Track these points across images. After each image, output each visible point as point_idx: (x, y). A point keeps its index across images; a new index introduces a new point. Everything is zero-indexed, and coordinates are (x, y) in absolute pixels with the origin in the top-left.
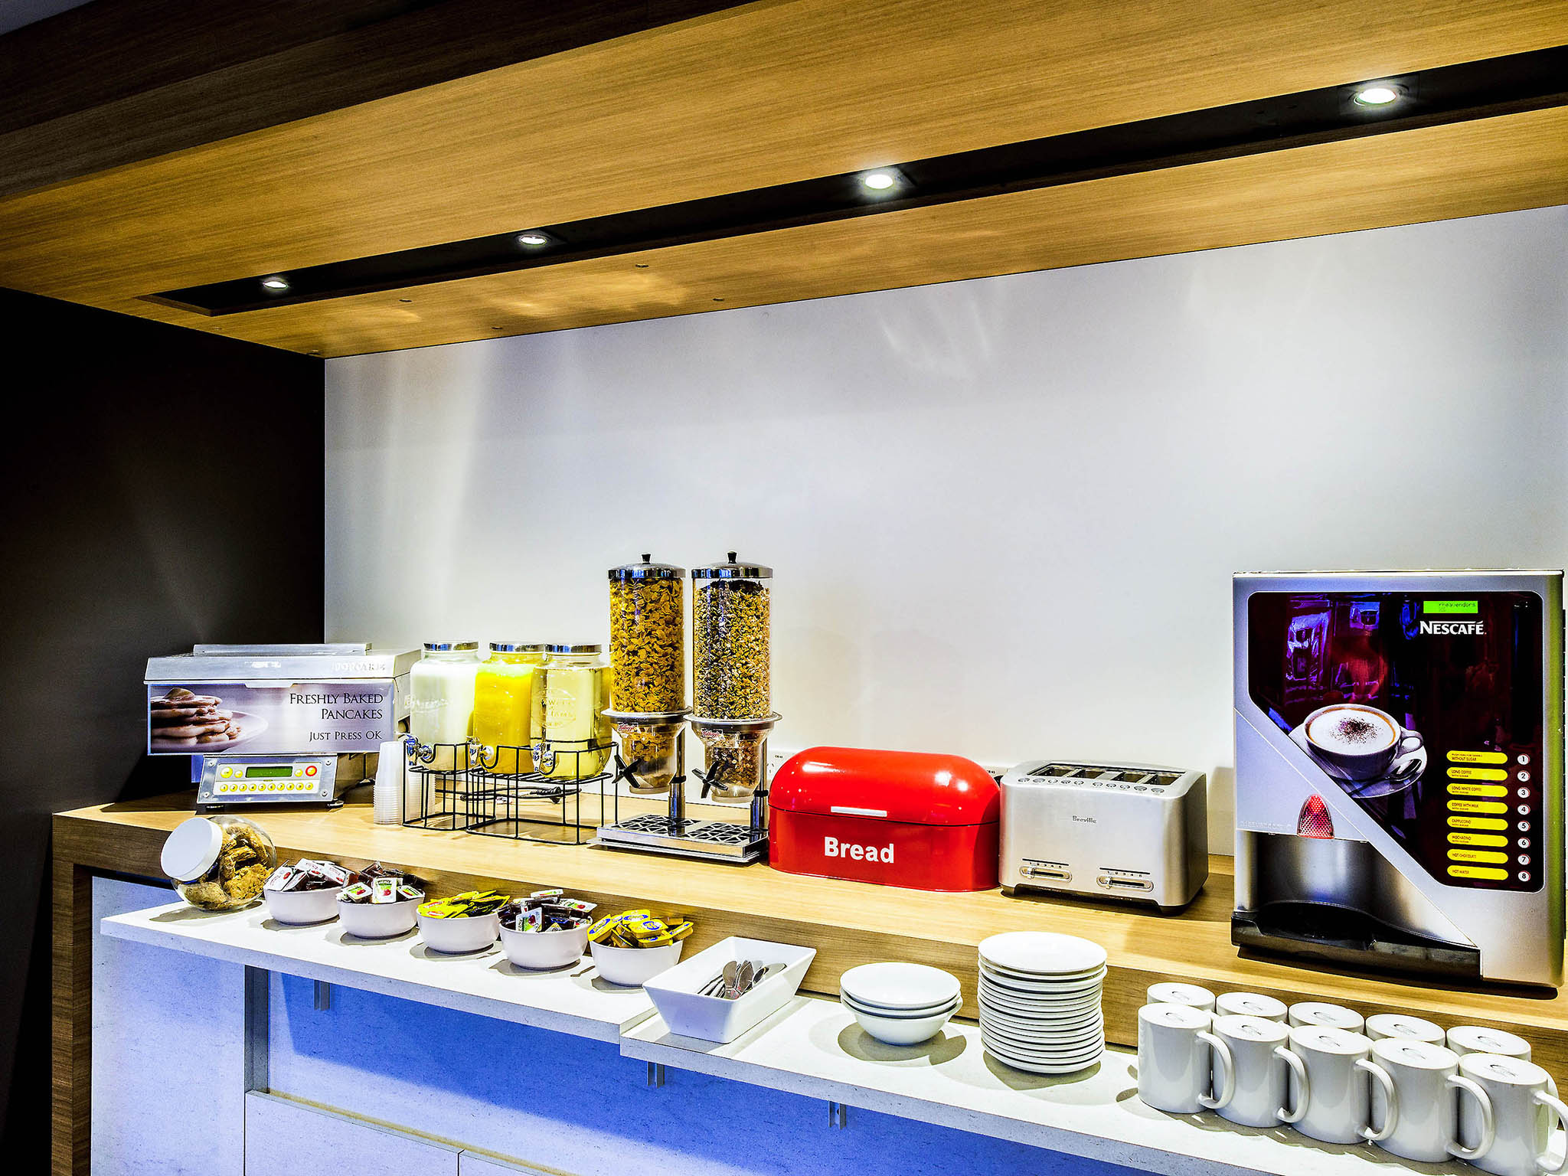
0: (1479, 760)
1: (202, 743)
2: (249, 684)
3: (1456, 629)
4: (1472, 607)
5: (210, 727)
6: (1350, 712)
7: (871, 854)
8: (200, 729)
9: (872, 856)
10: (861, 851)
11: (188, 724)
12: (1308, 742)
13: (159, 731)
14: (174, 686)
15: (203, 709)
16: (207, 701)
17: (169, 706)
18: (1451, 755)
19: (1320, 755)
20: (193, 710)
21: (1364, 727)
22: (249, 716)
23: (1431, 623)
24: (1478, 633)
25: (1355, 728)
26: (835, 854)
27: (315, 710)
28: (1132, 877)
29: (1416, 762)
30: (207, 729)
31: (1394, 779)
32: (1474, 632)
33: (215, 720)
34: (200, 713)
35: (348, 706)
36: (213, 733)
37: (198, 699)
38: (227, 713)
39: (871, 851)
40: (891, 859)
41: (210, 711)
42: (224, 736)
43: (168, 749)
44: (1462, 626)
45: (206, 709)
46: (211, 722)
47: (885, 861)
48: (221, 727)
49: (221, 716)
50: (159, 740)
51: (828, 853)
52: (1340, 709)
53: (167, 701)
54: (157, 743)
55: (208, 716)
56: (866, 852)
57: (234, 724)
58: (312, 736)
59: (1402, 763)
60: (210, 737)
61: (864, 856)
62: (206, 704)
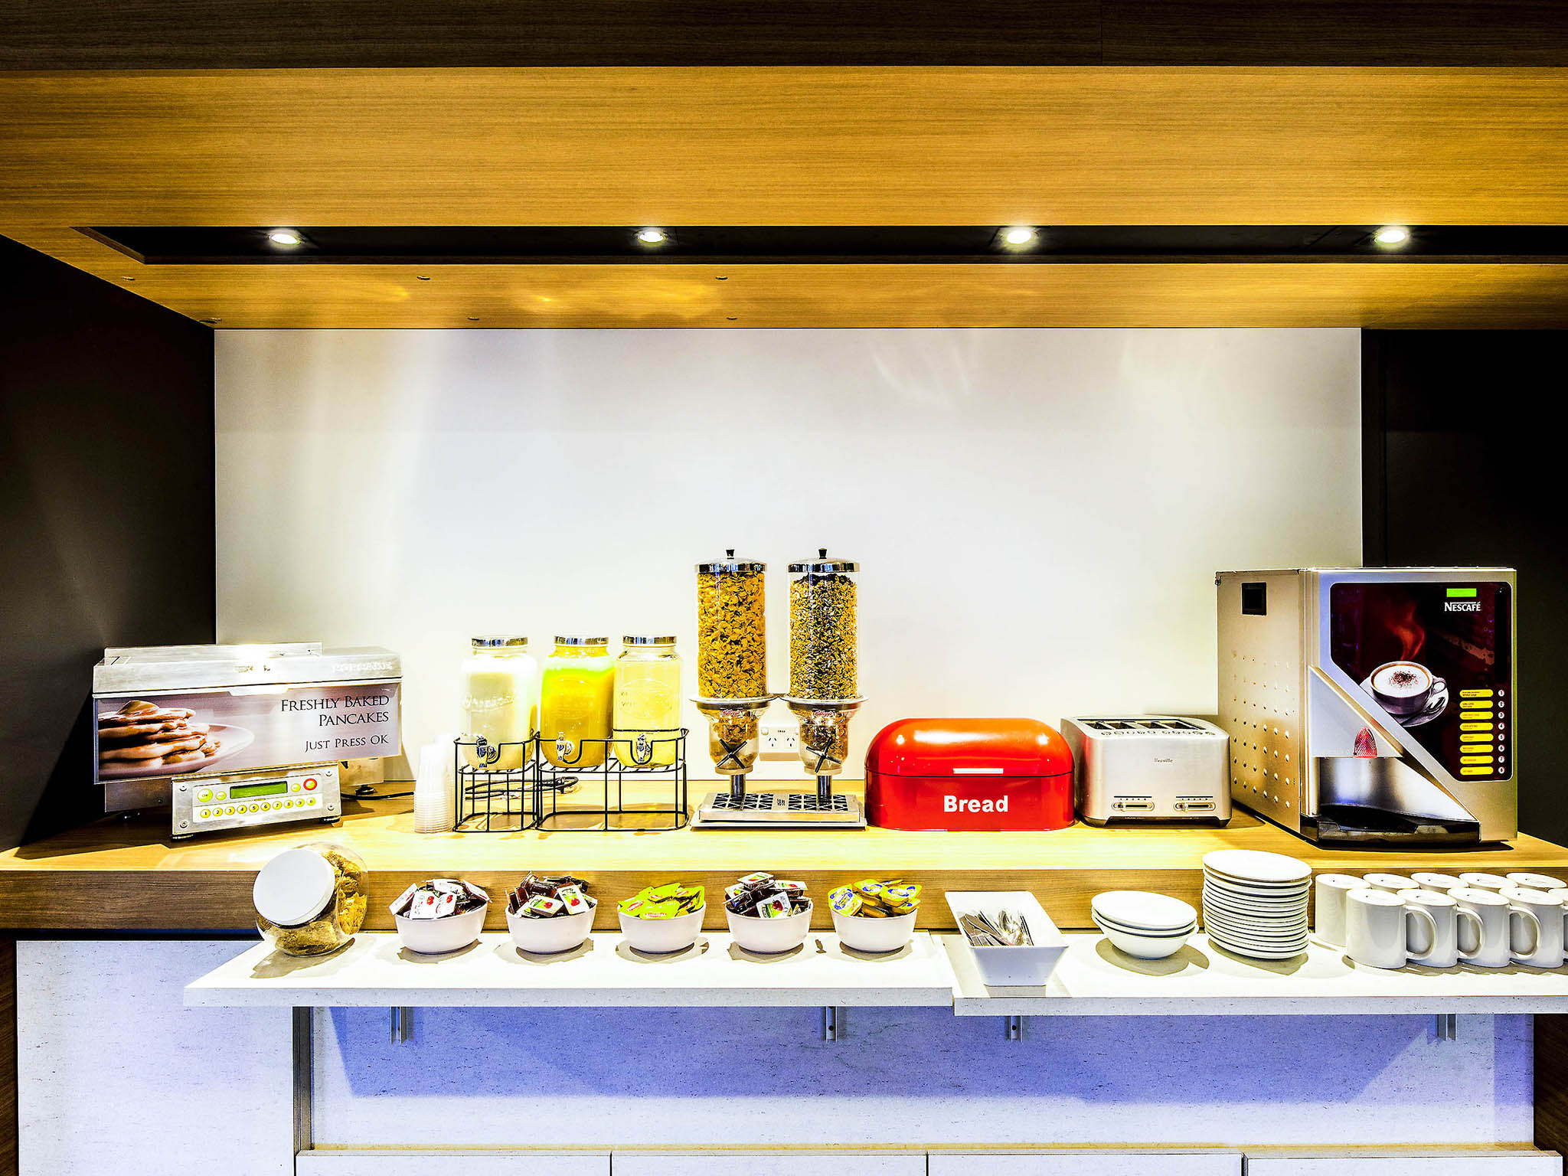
0: (1478, 696)
1: (168, 763)
2: (234, 692)
3: (1465, 608)
4: (1472, 593)
5: (179, 744)
6: (1402, 667)
7: (987, 806)
8: (167, 748)
9: (988, 808)
10: (978, 804)
11: (150, 742)
12: (1374, 690)
13: (109, 754)
14: (132, 698)
15: (170, 724)
16: (175, 714)
17: (125, 723)
18: (1462, 693)
19: (1382, 699)
20: (157, 726)
21: (1410, 677)
22: (234, 729)
23: (1451, 603)
24: (1477, 610)
25: (1404, 678)
26: (954, 809)
27: (310, 717)
28: (1200, 801)
29: (1442, 699)
30: (175, 747)
31: (1429, 712)
32: (1475, 609)
33: (188, 736)
34: (165, 729)
35: (351, 710)
36: (184, 751)
37: (162, 712)
38: (202, 727)
39: (988, 804)
40: (1005, 809)
41: (180, 726)
42: (200, 754)
43: (121, 774)
44: (1469, 606)
45: (174, 724)
46: (182, 738)
47: (999, 810)
48: (194, 743)
49: (195, 730)
50: (108, 765)
51: (947, 809)
52: (1395, 665)
53: (121, 717)
54: (108, 768)
55: (177, 732)
56: (982, 805)
57: (211, 740)
58: (309, 746)
59: (1433, 700)
60: (181, 756)
61: (981, 808)
62: (174, 718)
